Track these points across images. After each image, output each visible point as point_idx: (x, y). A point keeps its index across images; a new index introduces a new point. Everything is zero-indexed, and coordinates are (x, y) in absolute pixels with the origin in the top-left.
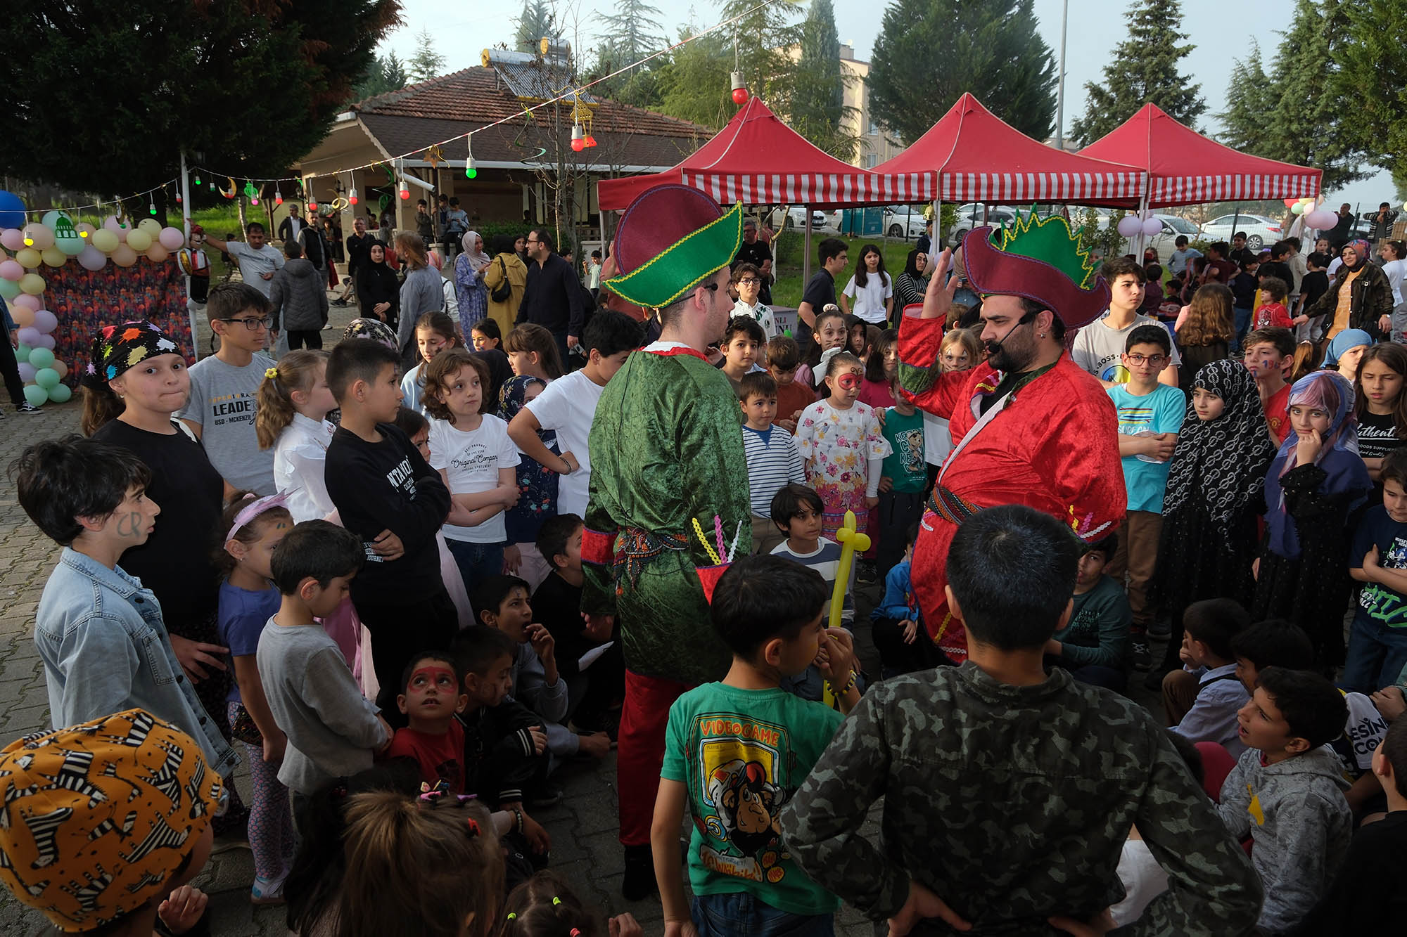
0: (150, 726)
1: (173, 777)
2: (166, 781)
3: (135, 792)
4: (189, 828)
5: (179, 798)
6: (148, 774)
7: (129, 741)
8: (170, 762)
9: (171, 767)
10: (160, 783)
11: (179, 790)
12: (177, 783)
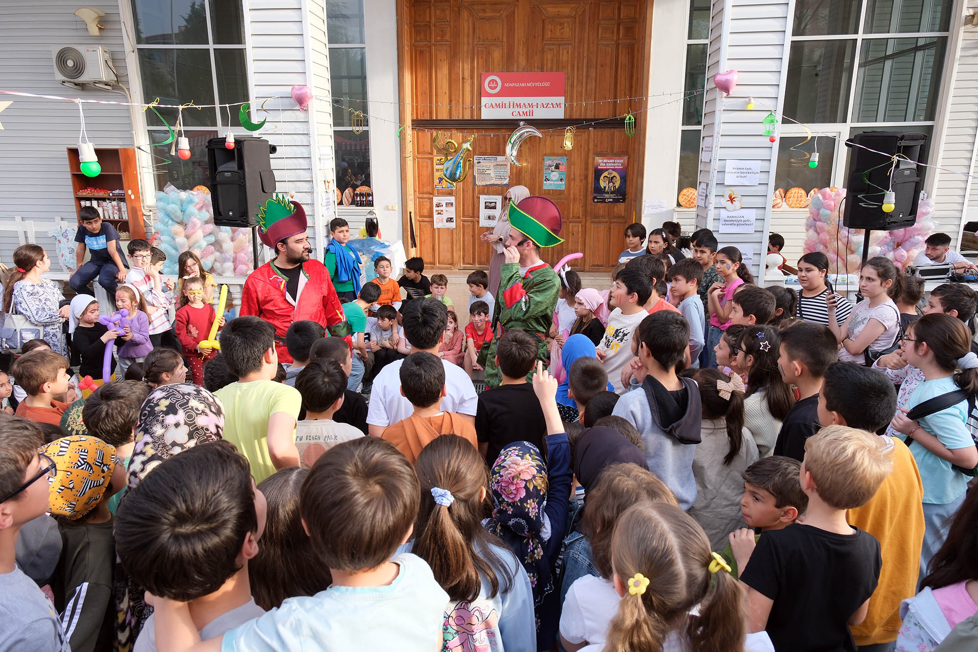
0: (69, 444)
1: (85, 462)
2: (82, 465)
3: (69, 473)
4: (103, 477)
5: (91, 469)
6: (73, 465)
7: (60, 454)
8: (82, 456)
9: (83, 459)
10: (79, 466)
11: (90, 466)
12: (88, 463)
